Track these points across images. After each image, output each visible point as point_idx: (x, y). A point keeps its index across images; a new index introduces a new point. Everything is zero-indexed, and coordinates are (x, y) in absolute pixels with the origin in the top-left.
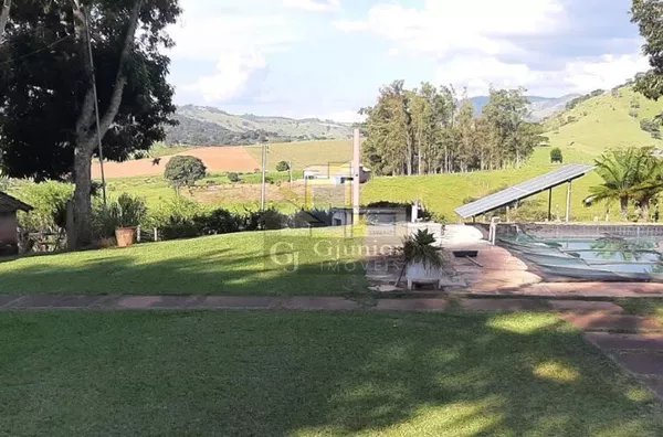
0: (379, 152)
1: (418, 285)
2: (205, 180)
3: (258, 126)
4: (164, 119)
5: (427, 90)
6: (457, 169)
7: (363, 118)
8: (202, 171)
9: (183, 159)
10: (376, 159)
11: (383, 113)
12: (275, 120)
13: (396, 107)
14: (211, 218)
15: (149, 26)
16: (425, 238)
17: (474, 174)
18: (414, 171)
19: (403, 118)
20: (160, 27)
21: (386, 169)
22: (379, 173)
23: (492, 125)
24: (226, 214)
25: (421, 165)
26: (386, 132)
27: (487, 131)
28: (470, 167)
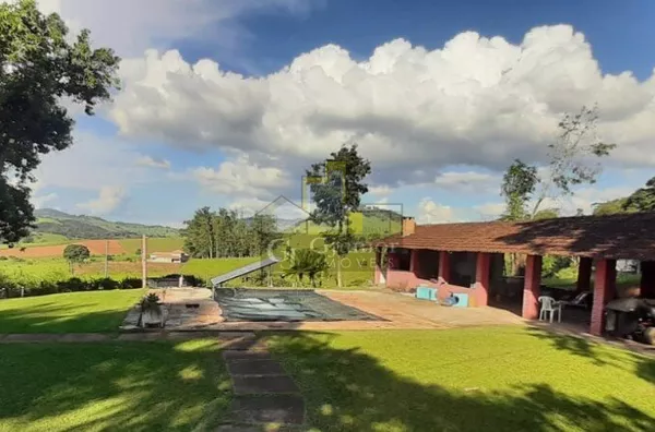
0: (194, 245)
1: (150, 326)
2: (89, 260)
3: (125, 229)
4: (28, 225)
5: (222, 212)
6: (237, 256)
7: (186, 226)
8: (87, 254)
9: (76, 246)
10: (192, 249)
11: (196, 224)
12: (135, 226)
13: (204, 221)
14: (68, 283)
15: (21, 169)
16: (153, 298)
17: (247, 258)
18: (214, 256)
19: (208, 227)
20: (28, 170)
21: (198, 254)
22: (194, 256)
23: (256, 233)
24: (78, 280)
25: (218, 253)
26: (198, 234)
27: (253, 236)
28: (244, 255)
